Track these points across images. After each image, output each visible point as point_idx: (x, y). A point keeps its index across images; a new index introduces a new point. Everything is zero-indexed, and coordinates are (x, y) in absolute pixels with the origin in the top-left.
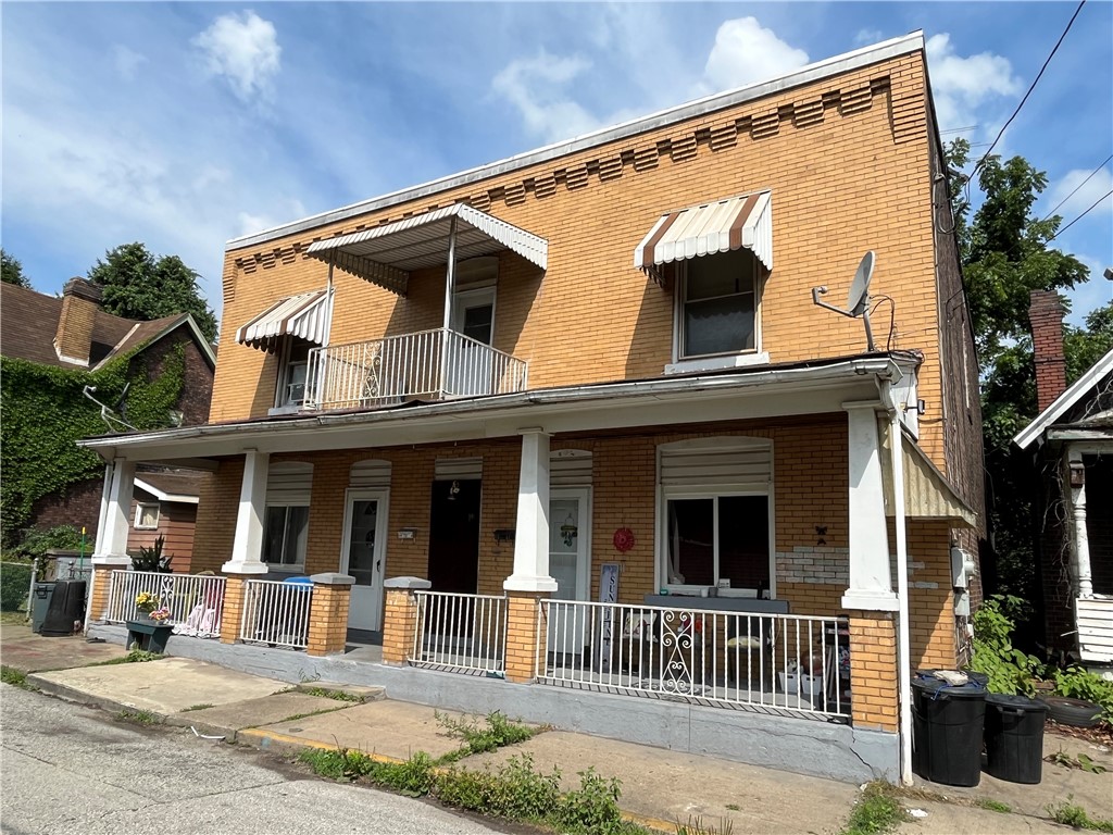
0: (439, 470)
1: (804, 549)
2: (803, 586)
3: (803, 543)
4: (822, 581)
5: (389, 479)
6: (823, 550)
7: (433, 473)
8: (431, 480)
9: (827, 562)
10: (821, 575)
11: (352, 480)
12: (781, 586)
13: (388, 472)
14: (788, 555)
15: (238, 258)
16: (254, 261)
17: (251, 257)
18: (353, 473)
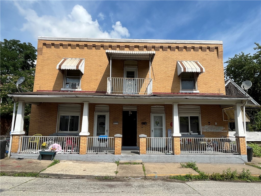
0: (124, 108)
1: (206, 126)
2: (207, 132)
3: (206, 125)
4: (209, 131)
5: (109, 110)
6: (210, 126)
7: (123, 109)
8: (122, 111)
9: (210, 128)
10: (209, 130)
11: (95, 110)
12: (203, 132)
13: (108, 108)
14: (204, 127)
15: (44, 43)
16: (51, 45)
17: (50, 44)
18: (96, 108)
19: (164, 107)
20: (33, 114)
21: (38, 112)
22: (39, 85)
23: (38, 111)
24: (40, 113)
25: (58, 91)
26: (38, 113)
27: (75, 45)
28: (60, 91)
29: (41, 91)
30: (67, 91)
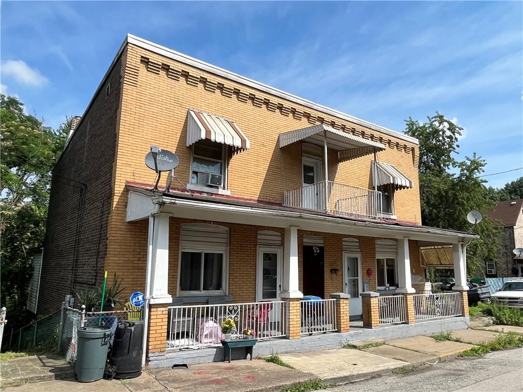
5: (280, 243)
8: (302, 245)
11: (259, 241)
15: (144, 56)
16: (161, 67)
17: (159, 63)
18: (259, 237)
19: (358, 240)
20: (116, 246)
21: (132, 242)
22: (132, 169)
23: (130, 239)
24: (136, 244)
25: (179, 190)
26: (130, 244)
27: (216, 84)
28: (184, 190)
29: (137, 183)
30: (201, 192)
